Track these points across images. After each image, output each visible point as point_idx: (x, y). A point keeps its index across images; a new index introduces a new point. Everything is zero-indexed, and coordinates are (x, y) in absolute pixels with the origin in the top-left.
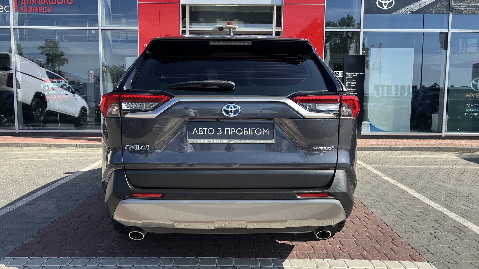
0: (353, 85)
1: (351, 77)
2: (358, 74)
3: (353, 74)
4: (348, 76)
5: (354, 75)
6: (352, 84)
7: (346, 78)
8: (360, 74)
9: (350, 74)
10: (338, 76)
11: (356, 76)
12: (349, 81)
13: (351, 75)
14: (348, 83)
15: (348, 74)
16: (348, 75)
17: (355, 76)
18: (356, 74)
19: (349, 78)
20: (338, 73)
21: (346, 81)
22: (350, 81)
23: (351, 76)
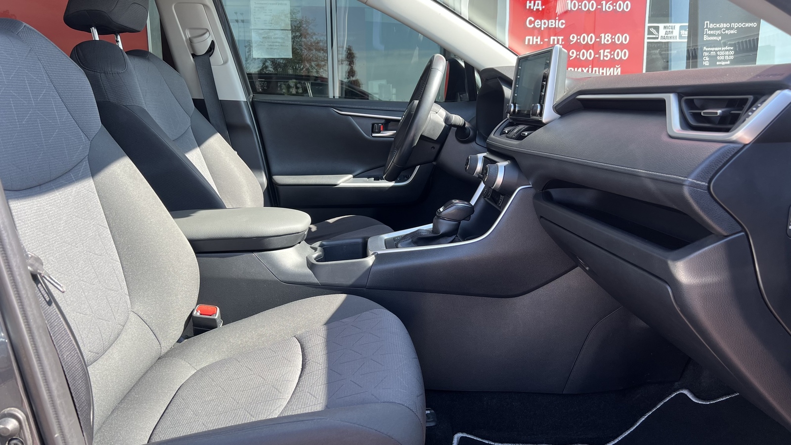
0: (725, 60)
1: (719, 35)
2: (741, 25)
3: (725, 25)
4: (709, 32)
5: (727, 29)
6: (722, 58)
7: (706, 38)
8: (747, 25)
9: (718, 25)
10: (658, 38)
11: (735, 32)
12: (713, 49)
13: (720, 29)
14: (709, 56)
15: (712, 26)
16: (710, 29)
17: (732, 32)
18: (735, 25)
19: (715, 38)
20: (657, 29)
21: (705, 48)
22: (716, 49)
23: (718, 32)
